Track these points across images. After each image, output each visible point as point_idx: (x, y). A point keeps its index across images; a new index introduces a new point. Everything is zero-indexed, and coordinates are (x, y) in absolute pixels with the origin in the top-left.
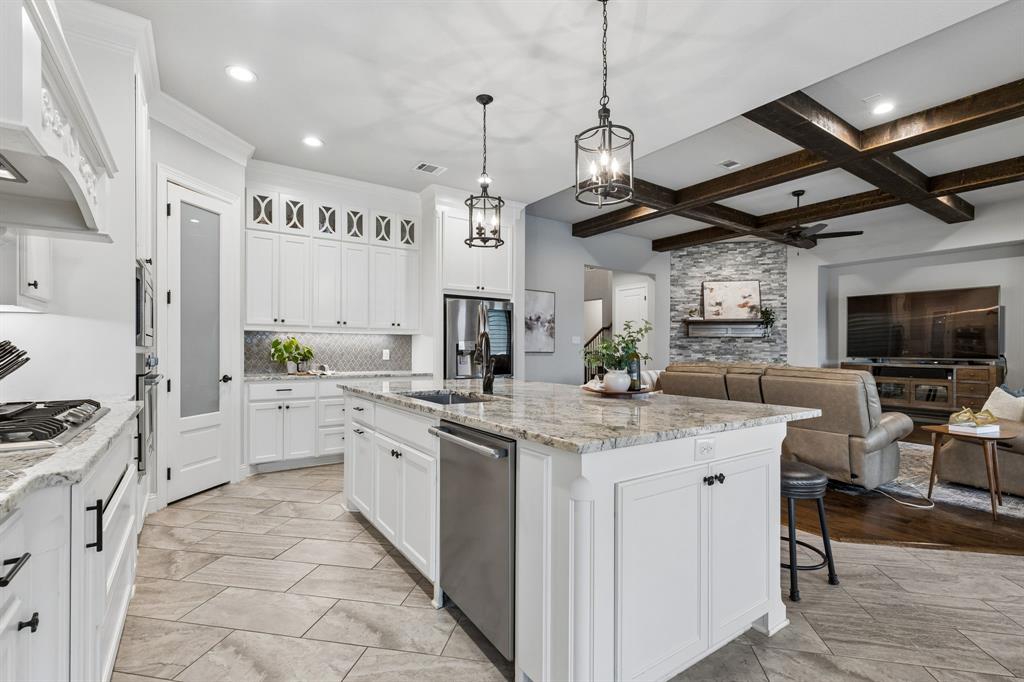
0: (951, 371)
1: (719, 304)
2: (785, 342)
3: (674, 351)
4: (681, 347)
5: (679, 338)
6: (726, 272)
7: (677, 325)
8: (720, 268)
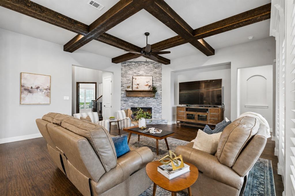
0: (208, 109)
1: (138, 84)
2: (161, 99)
3: (123, 102)
4: (125, 101)
5: (124, 97)
6: (141, 73)
7: (123, 92)
8: (139, 71)
